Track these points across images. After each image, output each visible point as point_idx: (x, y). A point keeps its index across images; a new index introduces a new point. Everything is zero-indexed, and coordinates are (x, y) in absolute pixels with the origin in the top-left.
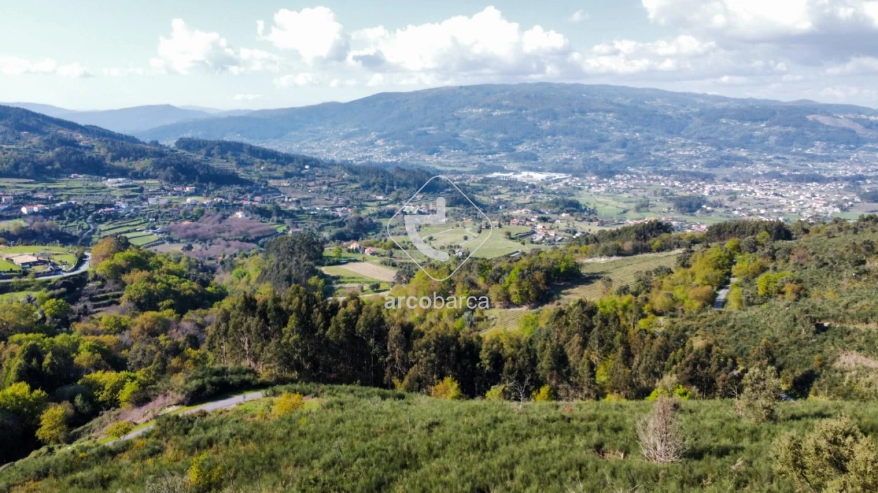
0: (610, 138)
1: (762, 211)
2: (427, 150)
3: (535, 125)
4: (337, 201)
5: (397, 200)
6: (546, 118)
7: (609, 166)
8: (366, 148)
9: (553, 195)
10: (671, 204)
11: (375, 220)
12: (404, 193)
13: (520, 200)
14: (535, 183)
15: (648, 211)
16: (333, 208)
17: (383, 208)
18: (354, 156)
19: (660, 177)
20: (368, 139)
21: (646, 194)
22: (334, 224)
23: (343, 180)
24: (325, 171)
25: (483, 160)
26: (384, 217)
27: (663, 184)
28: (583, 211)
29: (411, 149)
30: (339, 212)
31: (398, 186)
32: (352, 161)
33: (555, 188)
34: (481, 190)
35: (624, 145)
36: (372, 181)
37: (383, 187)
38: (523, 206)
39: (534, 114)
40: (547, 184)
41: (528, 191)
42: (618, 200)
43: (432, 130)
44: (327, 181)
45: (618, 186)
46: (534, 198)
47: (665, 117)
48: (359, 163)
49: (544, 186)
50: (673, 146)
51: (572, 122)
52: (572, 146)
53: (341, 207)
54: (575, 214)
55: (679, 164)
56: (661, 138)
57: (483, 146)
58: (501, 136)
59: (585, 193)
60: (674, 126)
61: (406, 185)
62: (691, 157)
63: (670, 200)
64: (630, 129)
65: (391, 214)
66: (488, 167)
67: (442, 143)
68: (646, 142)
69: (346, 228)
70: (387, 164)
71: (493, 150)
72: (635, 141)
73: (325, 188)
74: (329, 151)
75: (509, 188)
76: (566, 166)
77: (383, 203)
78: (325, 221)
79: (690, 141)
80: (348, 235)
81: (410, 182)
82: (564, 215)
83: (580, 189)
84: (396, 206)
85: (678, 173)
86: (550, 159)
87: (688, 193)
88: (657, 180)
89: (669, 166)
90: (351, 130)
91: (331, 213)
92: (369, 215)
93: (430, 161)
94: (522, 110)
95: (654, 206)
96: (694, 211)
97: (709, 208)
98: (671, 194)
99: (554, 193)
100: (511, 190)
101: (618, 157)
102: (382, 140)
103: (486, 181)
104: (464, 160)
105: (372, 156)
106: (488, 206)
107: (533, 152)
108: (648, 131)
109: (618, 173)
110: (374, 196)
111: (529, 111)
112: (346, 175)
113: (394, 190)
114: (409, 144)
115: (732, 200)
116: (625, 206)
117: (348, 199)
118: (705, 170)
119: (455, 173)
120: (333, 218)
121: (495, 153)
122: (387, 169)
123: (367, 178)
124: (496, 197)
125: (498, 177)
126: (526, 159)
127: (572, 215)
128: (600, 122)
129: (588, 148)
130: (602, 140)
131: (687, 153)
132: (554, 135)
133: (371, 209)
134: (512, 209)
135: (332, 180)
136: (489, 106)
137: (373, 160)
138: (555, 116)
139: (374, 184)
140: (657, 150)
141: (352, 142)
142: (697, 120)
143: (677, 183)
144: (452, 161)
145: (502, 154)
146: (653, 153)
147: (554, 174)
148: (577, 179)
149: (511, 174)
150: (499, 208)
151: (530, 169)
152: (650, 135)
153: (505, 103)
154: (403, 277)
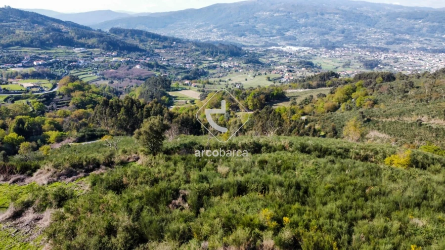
0: (336, 28)
1: (410, 68)
2: (238, 34)
3: (296, 21)
4: (188, 60)
5: (219, 60)
6: (302, 17)
7: (334, 44)
8: (208, 33)
9: (300, 59)
10: (362, 64)
11: (206, 70)
12: (223, 57)
13: (283, 61)
14: (292, 53)
15: (349, 68)
16: (185, 64)
17: (211, 64)
18: (201, 38)
19: (359, 50)
20: (209, 28)
21: (350, 59)
22: (185, 72)
23: (192, 50)
24: (183, 45)
25: (267, 40)
26: (211, 69)
27: (360, 53)
28: (313, 67)
29: (231, 34)
30: (187, 66)
31: (220, 53)
32: (200, 40)
33: (303, 55)
34: (263, 56)
35: (343, 32)
36: (207, 50)
37: (212, 54)
38: (283, 64)
39: (296, 15)
40: (299, 53)
41: (288, 56)
42: (335, 62)
43: (242, 24)
44: (184, 50)
45: (336, 54)
46: (290, 60)
47: (367, 17)
48: (204, 41)
49: (297, 54)
50: (369, 33)
51: (316, 20)
52: (315, 32)
53: (190, 63)
54: (308, 68)
55: (372, 42)
56: (364, 28)
57: (268, 32)
58: (277, 27)
59: (318, 57)
60: (371, 22)
61: (224, 53)
62: (379, 39)
63: (362, 62)
64: (348, 23)
65: (215, 67)
66: (270, 43)
67: (246, 30)
68: (355, 31)
69: (190, 74)
70: (217, 42)
71: (273, 34)
72: (350, 30)
73: (183, 54)
74: (189, 34)
75: (278, 54)
76: (311, 43)
77: (211, 62)
78: (180, 71)
79: (379, 30)
80: (190, 78)
81: (226, 51)
82: (303, 69)
83: (316, 55)
84: (218, 64)
85: (370, 47)
86: (303, 40)
87: (373, 58)
88: (358, 51)
89: (366, 43)
90: (201, 23)
91: (183, 66)
92: (204, 68)
93: (240, 41)
94: (289, 13)
95: (353, 65)
96: (373, 68)
97: (382, 66)
98: (364, 59)
99: (301, 57)
100: (279, 56)
101: (339, 39)
102: (216, 29)
103: (267, 51)
104: (258, 39)
105: (210, 38)
106: (265, 64)
107: (295, 36)
108: (357, 25)
109: (338, 47)
110: (207, 58)
111: (293, 14)
112: (194, 47)
113: (218, 55)
114: (230, 31)
115: (395, 62)
116: (338, 65)
117: (194, 59)
118: (385, 46)
119: (252, 46)
120: (184, 69)
121: (274, 36)
122: (215, 44)
123: (204, 49)
124: (270, 59)
125: (274, 49)
126: (290, 39)
127: (307, 69)
128: (331, 20)
129: (323, 34)
130: (331, 29)
131: (377, 37)
132: (306, 27)
133: (205, 64)
134: (277, 65)
135: (186, 50)
136: (272, 11)
137: (211, 40)
138: (307, 16)
139: (208, 52)
140: (360, 35)
141: (200, 30)
142: (384, 19)
143: (367, 53)
144: (251, 40)
145: (278, 37)
146: (358, 36)
147: (303, 48)
148: (315, 50)
149: (281, 47)
150: (271, 65)
151: (292, 45)
152: (358, 27)
153: (281, 9)
154: (204, 97)
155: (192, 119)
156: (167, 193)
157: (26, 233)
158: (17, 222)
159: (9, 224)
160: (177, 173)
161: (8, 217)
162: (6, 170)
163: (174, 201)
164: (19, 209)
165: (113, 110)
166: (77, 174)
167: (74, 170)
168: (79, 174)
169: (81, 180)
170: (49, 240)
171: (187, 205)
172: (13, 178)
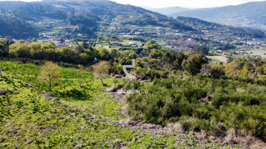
2: (264, 23)
4: (223, 38)
5: (245, 40)
8: (240, 21)
11: (234, 45)
12: (249, 37)
16: (220, 40)
17: (239, 42)
20: (241, 19)
22: (219, 45)
23: (227, 32)
24: (221, 28)
26: (238, 45)
29: (258, 23)
30: (222, 42)
31: (247, 35)
32: (233, 26)
36: (237, 32)
37: (241, 35)
44: (221, 32)
48: (236, 27)
53: (224, 40)
61: (250, 35)
65: (241, 44)
69: (222, 47)
70: (246, 28)
73: (220, 34)
74: (226, 22)
77: (239, 40)
78: (216, 44)
80: (222, 49)
81: (252, 34)
84: (244, 42)
90: (236, 15)
91: (219, 41)
92: (233, 44)
93: (264, 27)
102: (247, 19)
105: (241, 24)
110: (237, 38)
112: (228, 30)
113: (245, 36)
114: (257, 21)
117: (227, 38)
120: (219, 43)
122: (244, 29)
123: (235, 31)
133: (235, 41)
135: (223, 31)
137: (242, 26)
139: (238, 34)
141: (235, 19)
154: (230, 60)
156: (198, 93)
157: (118, 99)
158: (114, 93)
159: (111, 93)
160: (207, 86)
161: (111, 90)
162: (114, 71)
163: (202, 98)
164: (116, 88)
165: (171, 59)
166: (147, 79)
167: (146, 77)
168: (148, 79)
169: (149, 83)
170: (127, 101)
171: (210, 102)
172: (117, 76)
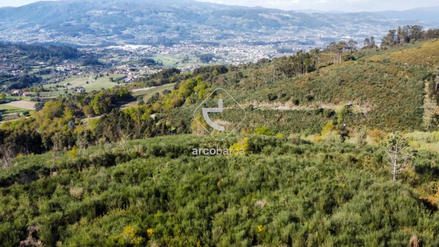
0: (171, 26)
1: (238, 60)
2: (71, 34)
3: (132, 19)
4: (14, 66)
5: (52, 64)
6: (138, 15)
7: (171, 41)
8: (33, 34)
9: (141, 57)
10: (198, 59)
11: (38, 76)
12: (56, 60)
13: (124, 60)
14: (132, 51)
15: (188, 62)
16: (10, 71)
17: (43, 69)
18: (26, 39)
19: (195, 45)
20: (34, 29)
21: (188, 54)
22: (11, 80)
23: (17, 54)
24: (4, 49)
25: (104, 39)
26: (44, 74)
27: (195, 49)
28: (155, 64)
29: (62, 34)
30: (14, 73)
31: (52, 56)
32: (25, 42)
33: (143, 53)
34: (102, 56)
35: (178, 29)
36: (35, 54)
37: (43, 57)
38: (125, 63)
39: (131, 14)
40: (139, 51)
41: (129, 55)
42: (174, 58)
43: (74, 23)
44: (6, 55)
45: (174, 51)
46: (132, 59)
47: (197, 15)
48: (30, 43)
49: (137, 52)
50: (201, 30)
51: (151, 18)
52: (152, 30)
53: (16, 70)
54: (150, 66)
55: (204, 38)
56: (196, 25)
57: (104, 31)
58: (113, 26)
59: (158, 54)
60: (201, 20)
61: (57, 55)
62: (209, 35)
63: (198, 56)
64: (181, 21)
65: (48, 72)
66: (108, 43)
67: (80, 30)
68: (189, 28)
69: (18, 82)
70: (47, 44)
71: (110, 33)
72: (183, 27)
73: (5, 59)
74: (9, 37)
75: (118, 54)
76: (149, 41)
77: (43, 66)
78: (5, 79)
79: (208, 27)
80: (19, 86)
81: (60, 53)
82: (145, 67)
83: (156, 53)
84: (52, 67)
85: (203, 43)
86: (141, 38)
87: (207, 52)
88: (193, 47)
89: (200, 39)
90: (23, 24)
91: (9, 74)
92: (35, 73)
93: (74, 41)
94: (124, 11)
95: (191, 60)
96: (209, 61)
97: (215, 60)
98: (199, 53)
99: (142, 55)
100: (119, 55)
101: (175, 36)
102: (43, 29)
103: (106, 50)
104: (94, 39)
105: (38, 39)
106: (105, 64)
107: (132, 34)
108: (189, 22)
109: (175, 44)
110: (38, 62)
111: (128, 12)
112: (18, 51)
113: (50, 58)
114: (60, 31)
115: (226, 55)
116: (177, 61)
117: (20, 65)
118: (216, 41)
119: (89, 47)
120: (10, 76)
121: (111, 35)
122: (45, 47)
123: (32, 52)
124: (110, 59)
125: (113, 48)
126: (128, 38)
127: (149, 67)
128: (165, 18)
129: (160, 31)
130: (167, 27)
131: (207, 33)
132: (142, 25)
133: (36, 70)
134: (119, 65)
135: (9, 54)
136: (105, 9)
137: (39, 41)
138: (142, 15)
139: (37, 55)
140: (194, 32)
141: (24, 31)
142: (212, 17)
143: (202, 48)
144: (87, 40)
145: (115, 36)
146: (192, 33)
147: (142, 46)
148: (154, 48)
149: (120, 46)
150: (112, 65)
151: (131, 43)
152: (190, 24)
153: (114, 7)
154: (40, 107)
155: (29, 135)
156: (12, 235)
160: (21, 207)
163: (22, 242)
171: (39, 242)
